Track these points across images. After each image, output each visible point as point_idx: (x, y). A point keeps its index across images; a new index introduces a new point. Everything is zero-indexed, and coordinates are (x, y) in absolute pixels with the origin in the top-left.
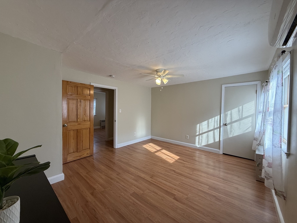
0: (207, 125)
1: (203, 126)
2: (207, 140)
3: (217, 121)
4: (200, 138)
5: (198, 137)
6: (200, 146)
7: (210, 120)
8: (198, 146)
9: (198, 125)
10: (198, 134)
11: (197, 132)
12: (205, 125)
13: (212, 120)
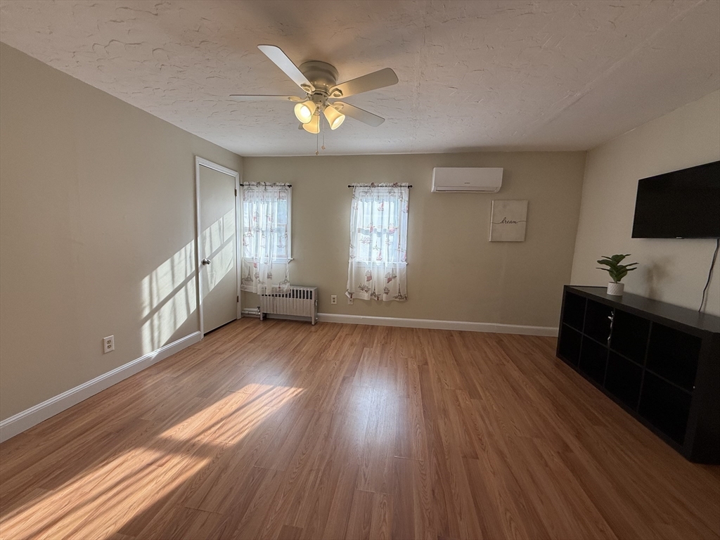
0: (170, 272)
1: (160, 281)
2: (173, 321)
3: (190, 257)
4: (156, 322)
5: (147, 324)
6: (159, 350)
7: (176, 256)
8: (153, 354)
9: (146, 281)
10: (146, 312)
11: (145, 307)
12: (166, 274)
13: (180, 257)
